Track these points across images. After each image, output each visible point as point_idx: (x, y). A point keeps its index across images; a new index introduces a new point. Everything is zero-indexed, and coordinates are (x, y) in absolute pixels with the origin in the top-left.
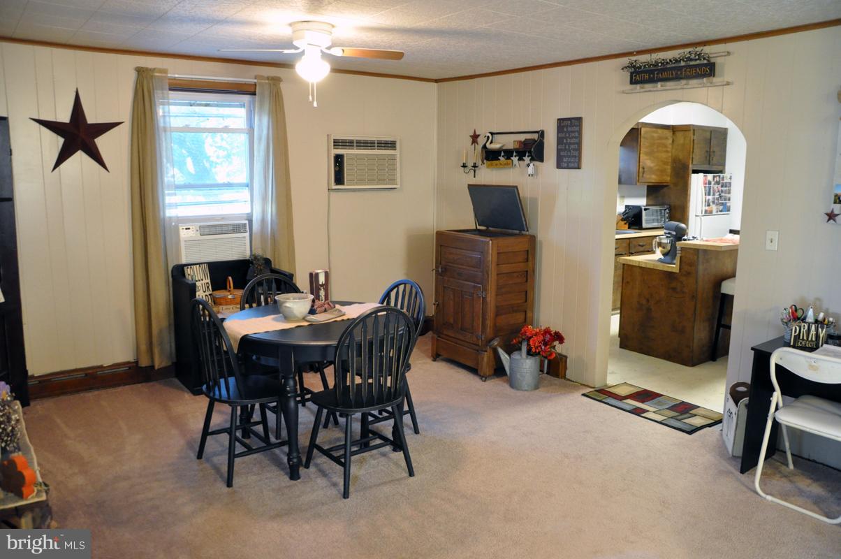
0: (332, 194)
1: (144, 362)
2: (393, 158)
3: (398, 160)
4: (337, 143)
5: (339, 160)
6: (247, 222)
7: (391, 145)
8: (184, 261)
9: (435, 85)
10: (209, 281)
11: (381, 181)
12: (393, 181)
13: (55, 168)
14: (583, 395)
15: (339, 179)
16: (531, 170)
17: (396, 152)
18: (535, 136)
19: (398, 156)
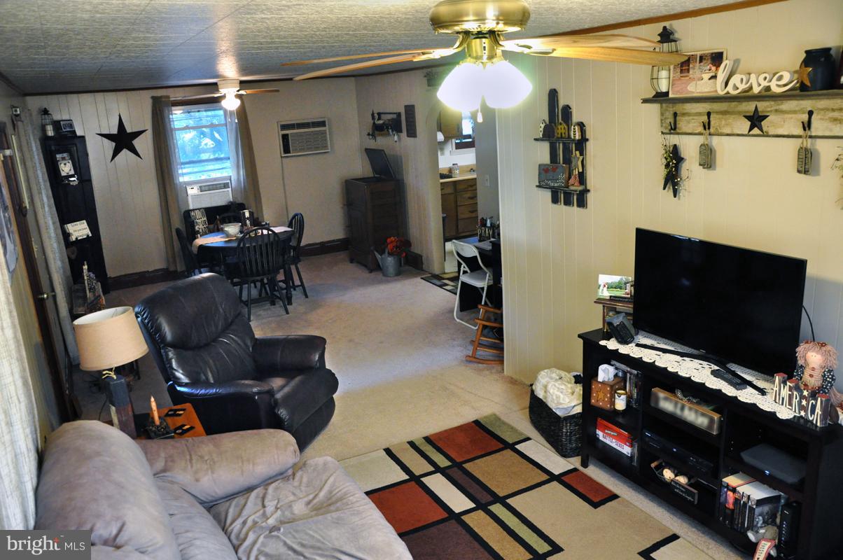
0: (284, 159)
1: (172, 269)
2: (324, 132)
3: (328, 133)
4: (284, 127)
5: (285, 138)
6: (229, 181)
7: (322, 124)
8: (191, 208)
9: (353, 79)
10: (205, 219)
11: (317, 148)
12: (326, 147)
13: (112, 160)
14: (422, 278)
15: (286, 149)
16: (396, 138)
17: (326, 128)
18: (395, 116)
19: (328, 131)
